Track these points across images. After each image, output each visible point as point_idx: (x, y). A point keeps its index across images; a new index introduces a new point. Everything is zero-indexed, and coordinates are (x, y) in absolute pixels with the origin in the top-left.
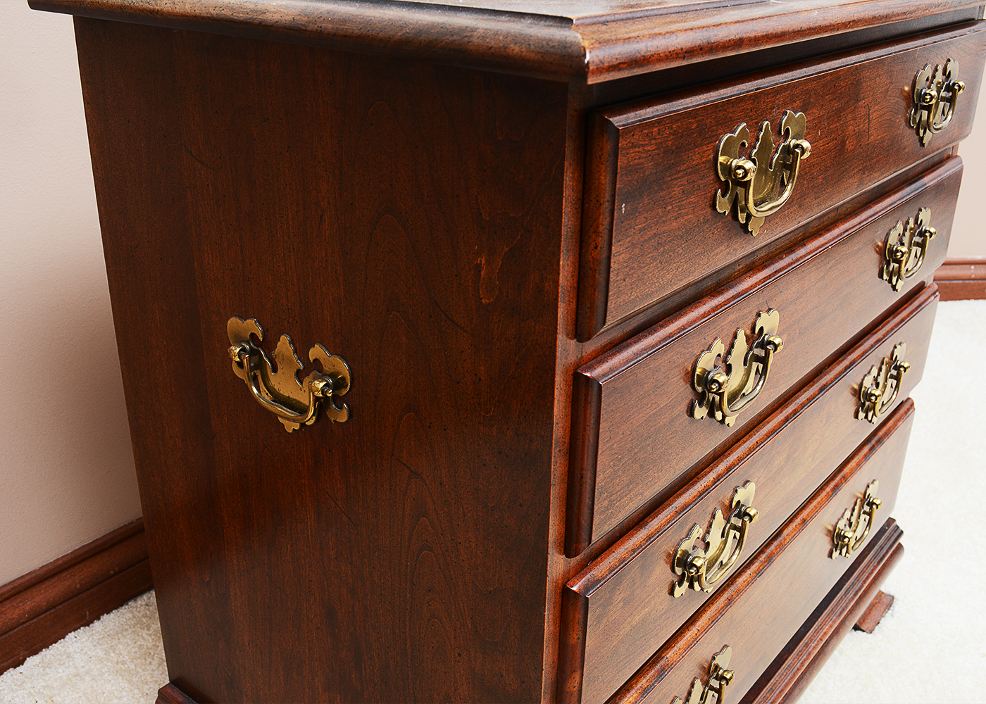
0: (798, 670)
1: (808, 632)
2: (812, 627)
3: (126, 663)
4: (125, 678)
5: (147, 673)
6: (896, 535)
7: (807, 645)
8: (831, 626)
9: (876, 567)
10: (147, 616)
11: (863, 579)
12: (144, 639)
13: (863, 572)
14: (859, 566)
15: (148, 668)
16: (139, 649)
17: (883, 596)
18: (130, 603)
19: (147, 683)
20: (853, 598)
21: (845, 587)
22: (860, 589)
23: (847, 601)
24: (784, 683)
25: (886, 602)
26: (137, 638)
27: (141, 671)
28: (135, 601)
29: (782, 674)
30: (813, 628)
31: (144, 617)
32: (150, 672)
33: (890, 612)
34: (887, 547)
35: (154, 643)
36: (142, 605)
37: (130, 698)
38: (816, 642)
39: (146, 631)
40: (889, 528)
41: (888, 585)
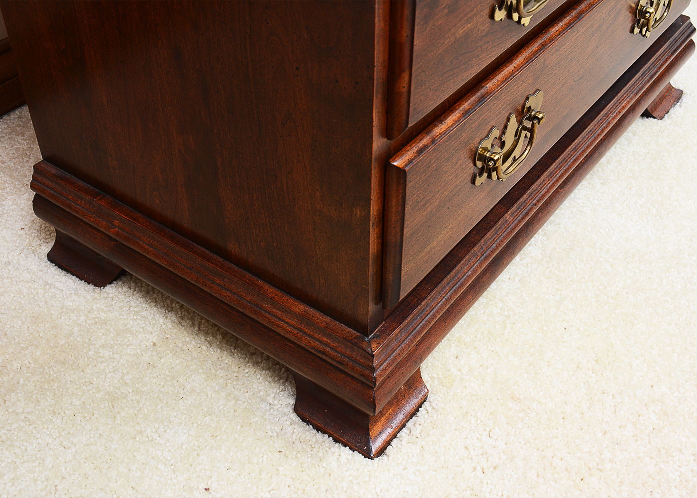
0: (599, 135)
1: (608, 104)
2: (612, 100)
3: (5, 162)
4: (6, 173)
5: (25, 168)
6: (689, 31)
7: (607, 115)
8: (629, 102)
9: (670, 57)
10: (20, 126)
11: (659, 66)
12: (19, 143)
13: (658, 59)
14: (655, 54)
15: (26, 165)
16: (16, 151)
17: (673, 90)
18: (4, 117)
19: (26, 177)
20: (648, 81)
21: (643, 69)
22: (655, 74)
23: (643, 83)
24: (586, 145)
25: (674, 96)
26: (13, 143)
27: (19, 167)
28: (9, 115)
29: (585, 137)
30: (613, 102)
31: (18, 127)
32: (27, 168)
33: (678, 104)
34: (680, 41)
35: (29, 146)
36: (15, 118)
37: (13, 189)
38: (615, 114)
39: (20, 137)
40: (683, 24)
41: (677, 79)
